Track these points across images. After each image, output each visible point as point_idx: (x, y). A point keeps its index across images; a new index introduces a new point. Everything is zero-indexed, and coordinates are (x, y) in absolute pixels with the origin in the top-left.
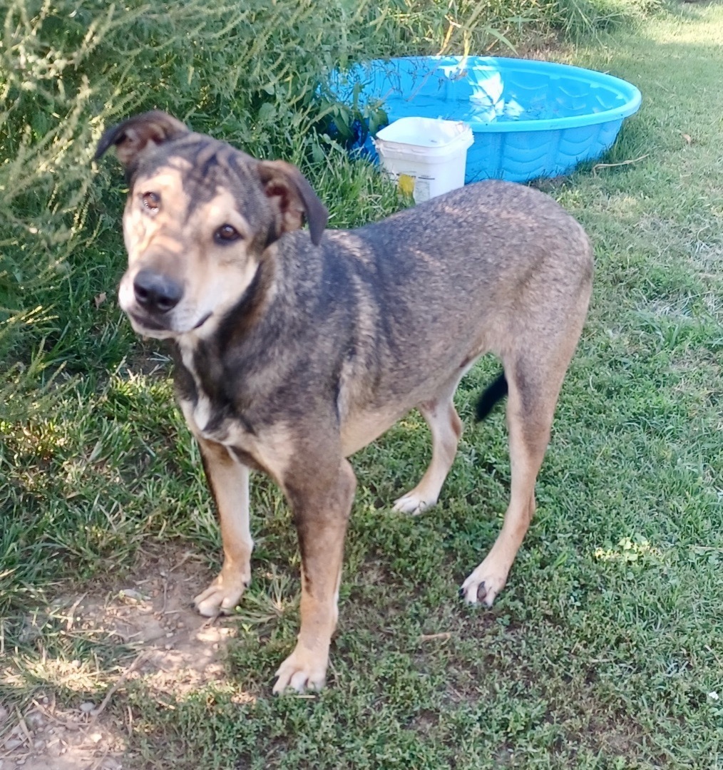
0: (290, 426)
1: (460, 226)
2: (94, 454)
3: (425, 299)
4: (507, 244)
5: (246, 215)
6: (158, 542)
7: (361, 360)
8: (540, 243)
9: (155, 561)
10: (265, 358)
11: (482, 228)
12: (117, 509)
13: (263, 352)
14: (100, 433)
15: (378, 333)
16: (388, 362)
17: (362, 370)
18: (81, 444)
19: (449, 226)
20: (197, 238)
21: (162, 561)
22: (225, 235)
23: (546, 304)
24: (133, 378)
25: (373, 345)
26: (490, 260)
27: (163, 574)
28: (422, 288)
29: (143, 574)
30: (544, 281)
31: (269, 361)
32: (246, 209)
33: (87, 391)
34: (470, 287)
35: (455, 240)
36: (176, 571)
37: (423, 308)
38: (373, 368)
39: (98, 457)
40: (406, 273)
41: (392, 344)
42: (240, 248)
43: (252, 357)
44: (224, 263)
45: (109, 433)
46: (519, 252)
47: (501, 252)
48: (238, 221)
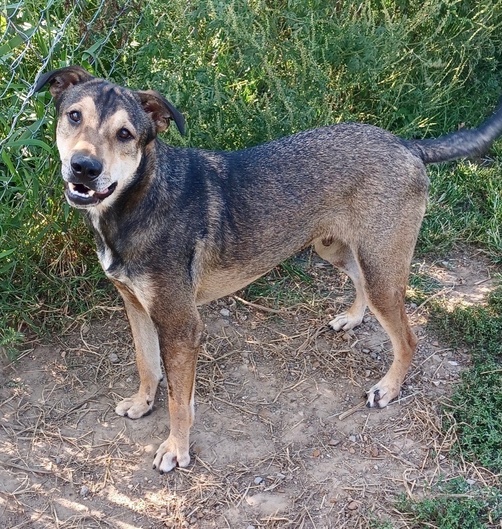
0: (153, 278)
1: (298, 153)
2: (441, 199)
3: (260, 198)
4: (331, 167)
5: (134, 124)
6: (465, 243)
7: (211, 236)
8: (360, 168)
9: (462, 251)
10: (144, 224)
11: (313, 155)
12: (447, 223)
13: (144, 220)
14: (446, 189)
15: (222, 218)
16: (230, 239)
17: (212, 244)
18: (435, 193)
19: (290, 153)
20: (107, 136)
21: (466, 253)
22: (123, 135)
23: (372, 210)
24: (471, 166)
25: (219, 226)
26: (316, 177)
27: (465, 258)
28: (259, 191)
29: (454, 256)
30: (367, 194)
31: (146, 227)
32: (134, 119)
33: (443, 170)
34: (299, 194)
35: (292, 162)
36: (472, 259)
37: (258, 204)
38: (220, 242)
39: (442, 201)
40: (250, 181)
41: (233, 227)
42: (133, 144)
43: (136, 222)
44: (124, 154)
45: (451, 189)
46: (340, 173)
47: (326, 172)
48: (130, 127)
